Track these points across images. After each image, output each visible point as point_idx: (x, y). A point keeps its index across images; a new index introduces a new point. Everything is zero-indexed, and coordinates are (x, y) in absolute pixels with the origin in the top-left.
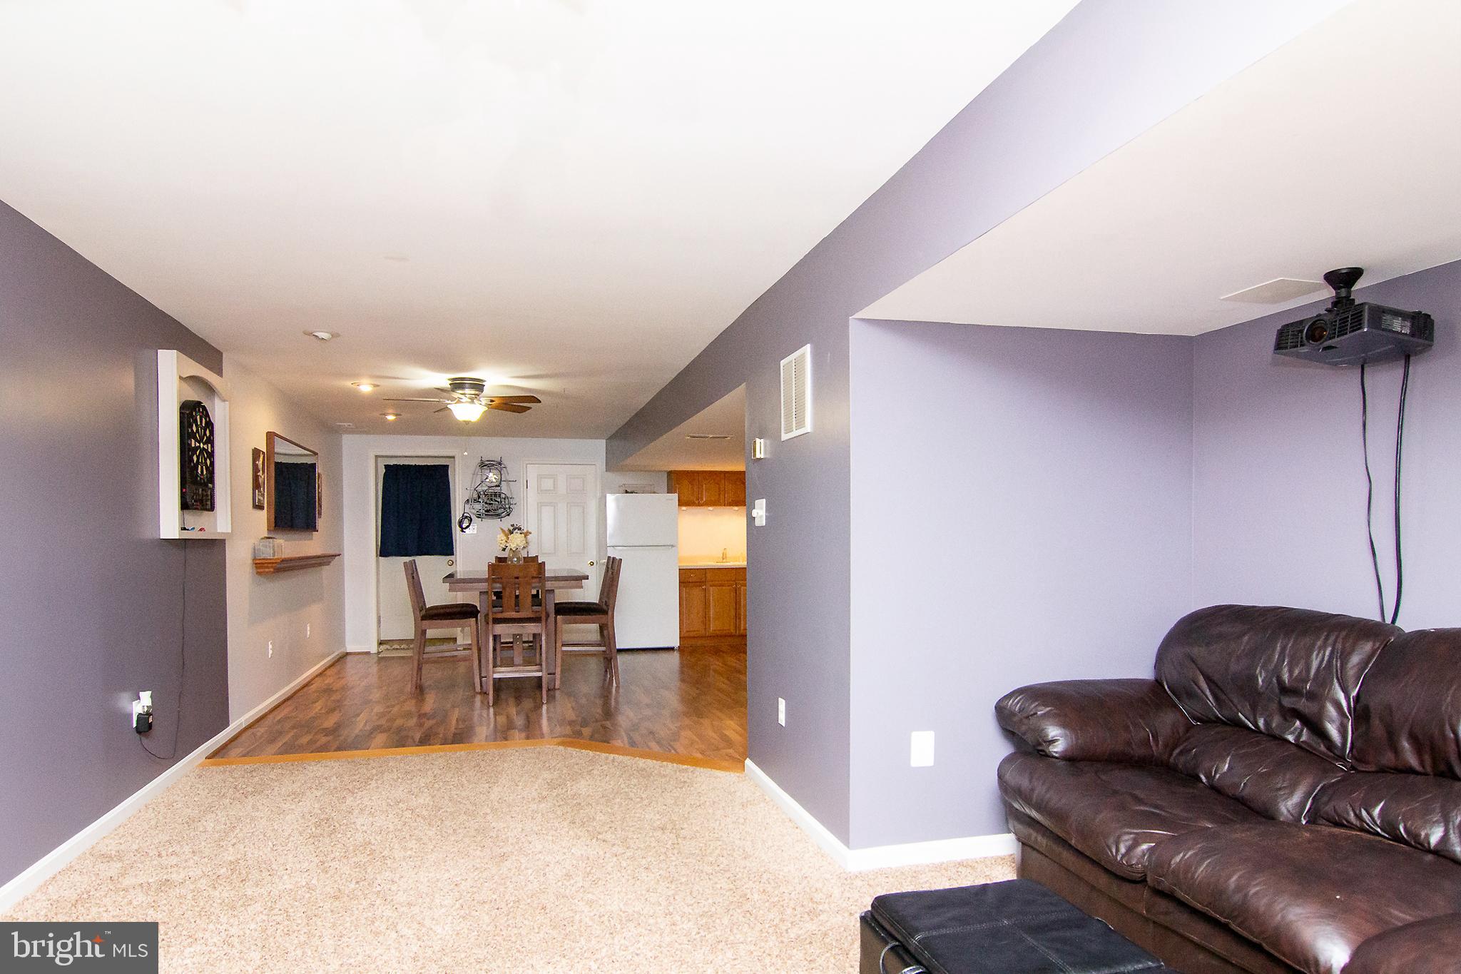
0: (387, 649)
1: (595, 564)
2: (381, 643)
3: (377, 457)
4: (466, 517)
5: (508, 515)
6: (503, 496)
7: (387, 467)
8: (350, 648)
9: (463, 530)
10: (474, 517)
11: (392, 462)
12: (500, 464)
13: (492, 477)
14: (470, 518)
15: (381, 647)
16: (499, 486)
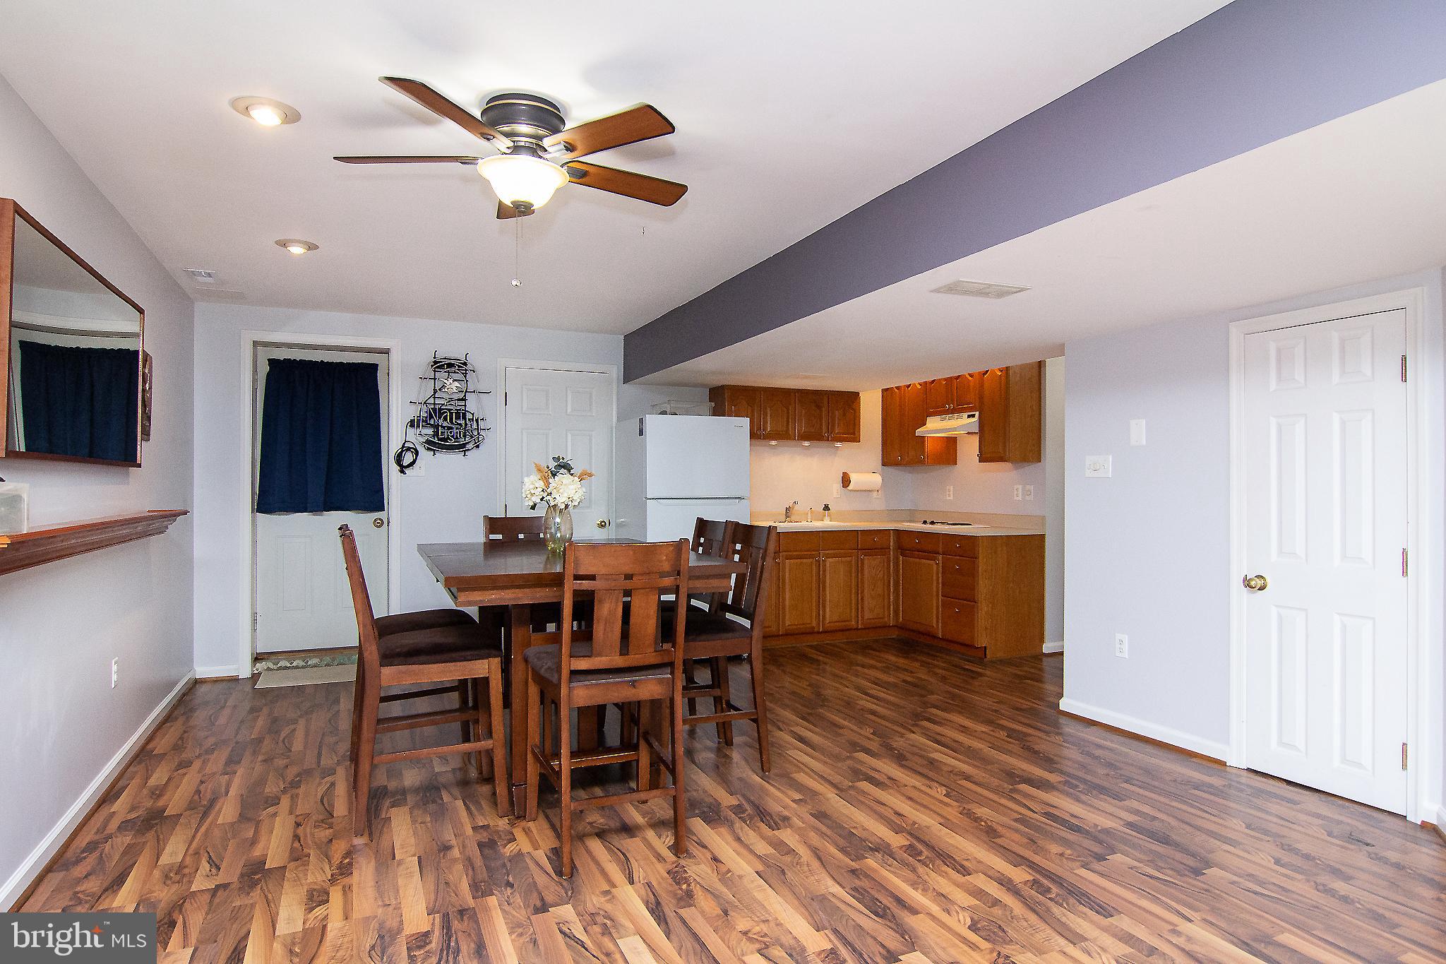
0: (269, 669)
1: (608, 524)
2: (257, 658)
3: (256, 344)
4: (409, 449)
5: (478, 447)
6: (469, 416)
7: (272, 362)
8: (203, 670)
9: (402, 470)
10: (421, 449)
11: (282, 354)
12: (465, 364)
13: (453, 386)
14: (416, 450)
15: (258, 665)
16: (462, 400)
